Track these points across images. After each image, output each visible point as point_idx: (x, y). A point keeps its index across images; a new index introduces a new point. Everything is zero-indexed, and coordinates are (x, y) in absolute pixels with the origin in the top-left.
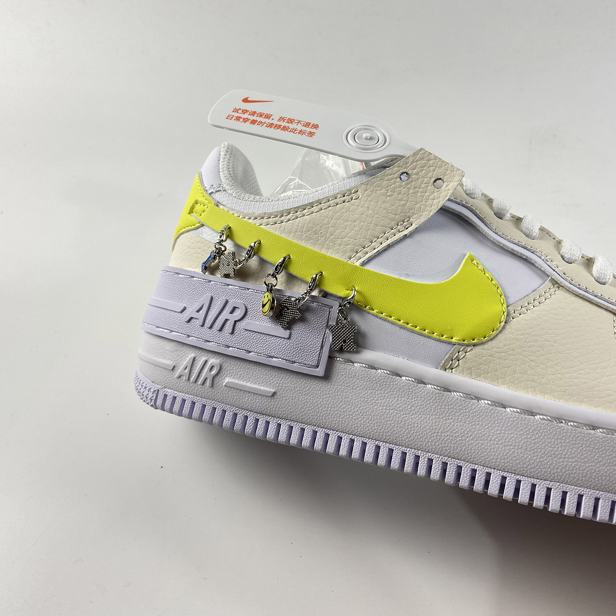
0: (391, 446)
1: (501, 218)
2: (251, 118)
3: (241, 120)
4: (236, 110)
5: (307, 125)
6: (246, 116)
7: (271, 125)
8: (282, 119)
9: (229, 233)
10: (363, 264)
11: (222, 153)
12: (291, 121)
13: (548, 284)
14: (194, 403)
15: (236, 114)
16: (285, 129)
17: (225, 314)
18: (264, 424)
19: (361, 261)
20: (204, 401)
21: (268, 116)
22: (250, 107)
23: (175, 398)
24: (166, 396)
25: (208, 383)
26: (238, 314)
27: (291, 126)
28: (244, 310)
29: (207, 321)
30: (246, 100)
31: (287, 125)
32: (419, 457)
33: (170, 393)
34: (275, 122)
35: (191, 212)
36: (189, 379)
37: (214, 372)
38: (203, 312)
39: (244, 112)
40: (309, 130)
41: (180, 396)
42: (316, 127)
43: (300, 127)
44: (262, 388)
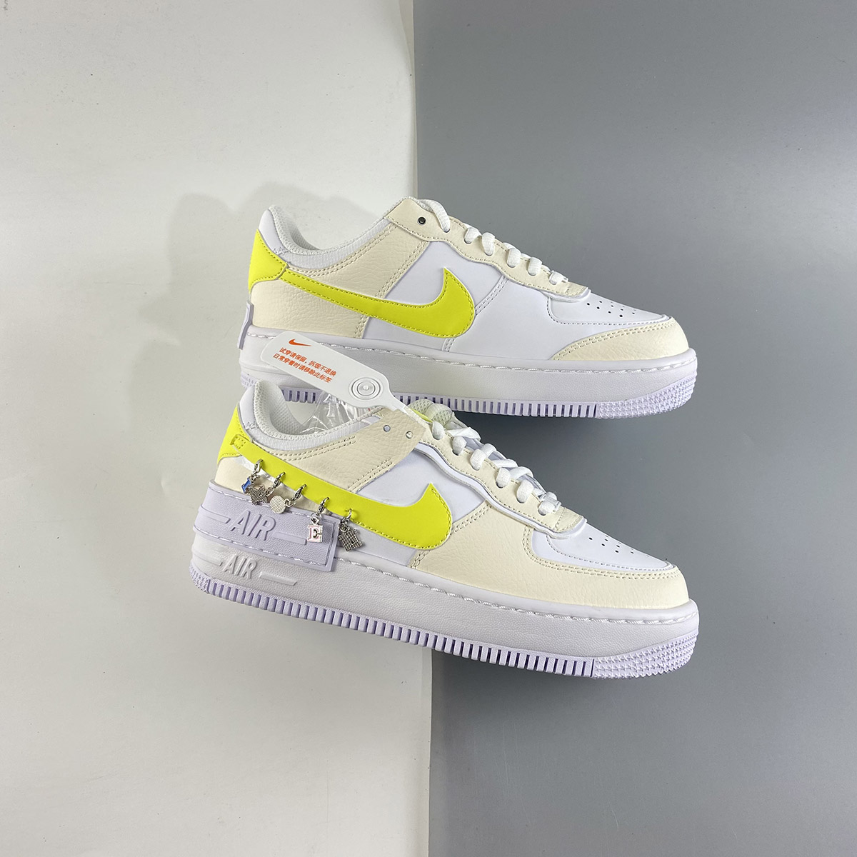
0: (376, 619)
1: (457, 455)
2: (291, 359)
3: (284, 360)
4: (282, 351)
5: (328, 371)
6: (287, 356)
7: (303, 368)
8: (312, 363)
9: (262, 465)
10: (357, 492)
11: (256, 395)
12: (318, 366)
13: (484, 504)
14: (237, 590)
15: (281, 354)
16: (312, 372)
17: (260, 526)
18: (289, 606)
19: (356, 489)
20: (245, 589)
21: (303, 359)
22: (293, 349)
23: (223, 586)
24: (216, 584)
25: (247, 575)
26: (269, 525)
27: (317, 370)
28: (273, 523)
29: (246, 531)
30: (292, 342)
31: (314, 369)
32: (393, 626)
33: (220, 583)
34: (307, 365)
35: (232, 443)
36: (233, 573)
37: (252, 568)
38: (243, 523)
39: (288, 352)
40: (328, 375)
41: (227, 585)
42: (334, 373)
43: (322, 372)
44: (288, 579)
